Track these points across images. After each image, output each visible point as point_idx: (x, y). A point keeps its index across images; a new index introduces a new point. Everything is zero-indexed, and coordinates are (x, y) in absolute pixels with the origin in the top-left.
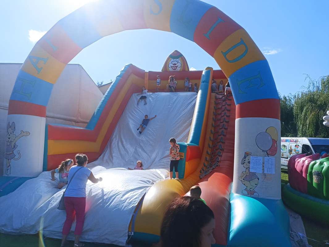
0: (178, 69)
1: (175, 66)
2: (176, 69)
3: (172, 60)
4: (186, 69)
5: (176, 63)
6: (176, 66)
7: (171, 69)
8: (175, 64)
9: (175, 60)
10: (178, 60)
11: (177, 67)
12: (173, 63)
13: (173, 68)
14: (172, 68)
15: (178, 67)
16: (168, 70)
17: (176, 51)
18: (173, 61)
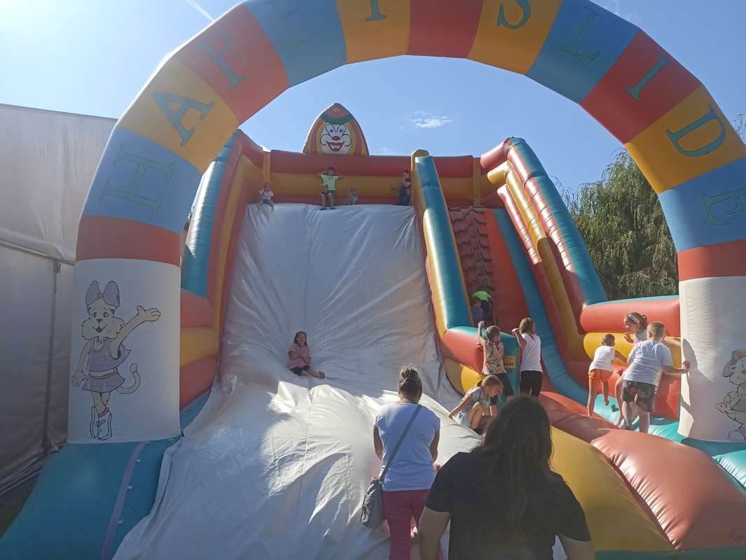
0: (345, 150)
1: (336, 142)
2: (338, 150)
3: (330, 127)
4: (363, 152)
5: (339, 134)
6: (338, 141)
7: (326, 149)
8: (338, 138)
9: (336, 126)
10: (342, 127)
11: (341, 144)
12: (333, 134)
13: (333, 147)
14: (331, 148)
15: (343, 146)
16: (318, 150)
17: (337, 105)
18: (332, 131)
